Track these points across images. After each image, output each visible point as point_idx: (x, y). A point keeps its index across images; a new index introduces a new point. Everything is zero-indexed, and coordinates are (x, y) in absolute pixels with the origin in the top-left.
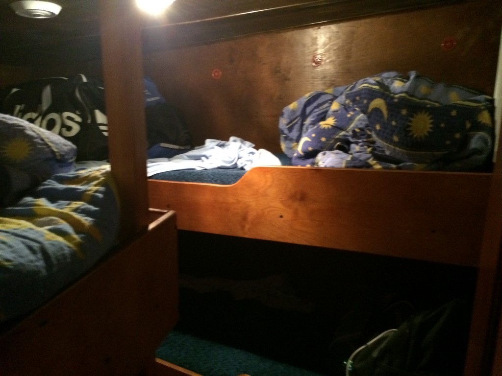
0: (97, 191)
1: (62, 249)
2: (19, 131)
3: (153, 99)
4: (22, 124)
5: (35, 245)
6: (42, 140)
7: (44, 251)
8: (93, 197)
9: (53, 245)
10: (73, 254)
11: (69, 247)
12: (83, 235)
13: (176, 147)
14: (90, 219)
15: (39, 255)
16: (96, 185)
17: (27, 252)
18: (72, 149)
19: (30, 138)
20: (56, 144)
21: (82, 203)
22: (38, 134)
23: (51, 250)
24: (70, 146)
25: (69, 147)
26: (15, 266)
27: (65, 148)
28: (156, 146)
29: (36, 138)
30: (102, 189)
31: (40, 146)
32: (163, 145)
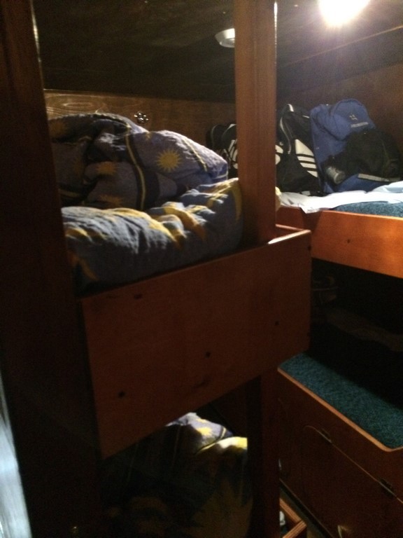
0: (219, 198)
1: (160, 237)
2: (172, 143)
3: (359, 125)
4: (175, 137)
5: (136, 229)
6: (192, 152)
7: (142, 235)
8: (215, 202)
9: (153, 232)
10: (170, 244)
11: (168, 237)
12: (189, 232)
13: (378, 179)
14: (204, 220)
15: (137, 237)
16: (221, 193)
17: (126, 232)
18: (222, 163)
19: (181, 150)
20: (206, 157)
21: (205, 207)
22: (188, 147)
23: (148, 235)
24: (220, 160)
25: (219, 162)
26: (110, 239)
27: (214, 162)
28: (353, 177)
29: (186, 150)
30: (225, 196)
31: (189, 158)
32: (362, 176)
